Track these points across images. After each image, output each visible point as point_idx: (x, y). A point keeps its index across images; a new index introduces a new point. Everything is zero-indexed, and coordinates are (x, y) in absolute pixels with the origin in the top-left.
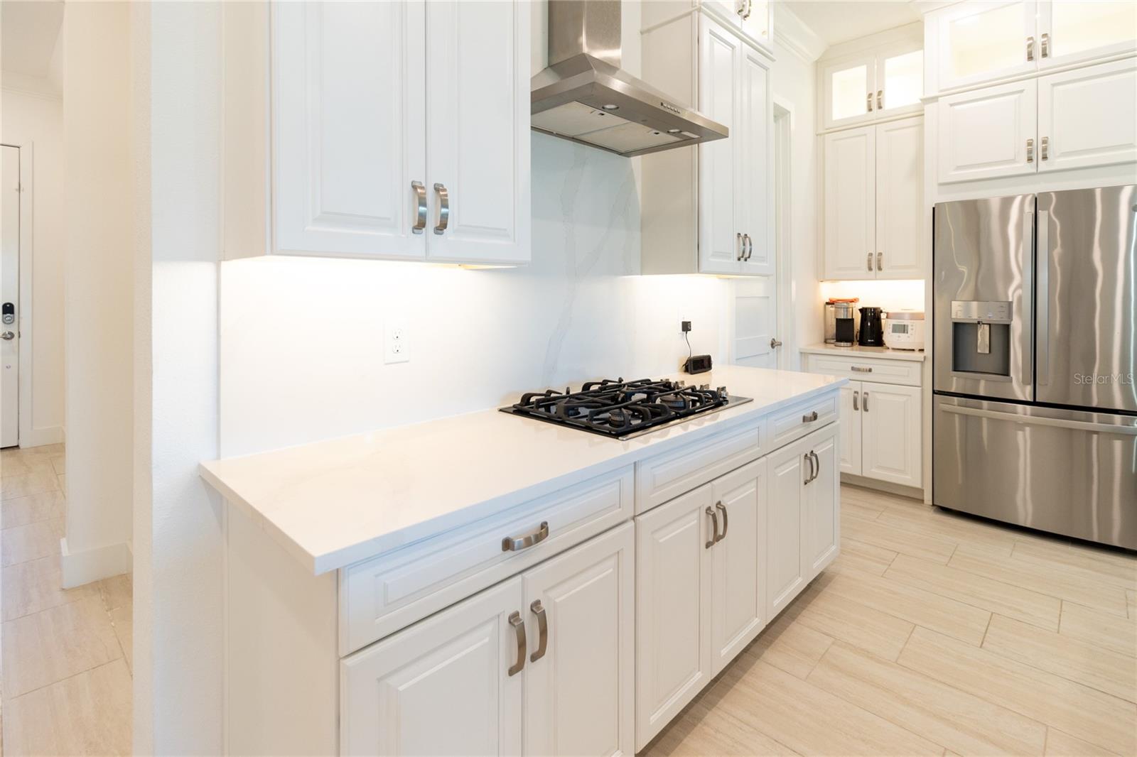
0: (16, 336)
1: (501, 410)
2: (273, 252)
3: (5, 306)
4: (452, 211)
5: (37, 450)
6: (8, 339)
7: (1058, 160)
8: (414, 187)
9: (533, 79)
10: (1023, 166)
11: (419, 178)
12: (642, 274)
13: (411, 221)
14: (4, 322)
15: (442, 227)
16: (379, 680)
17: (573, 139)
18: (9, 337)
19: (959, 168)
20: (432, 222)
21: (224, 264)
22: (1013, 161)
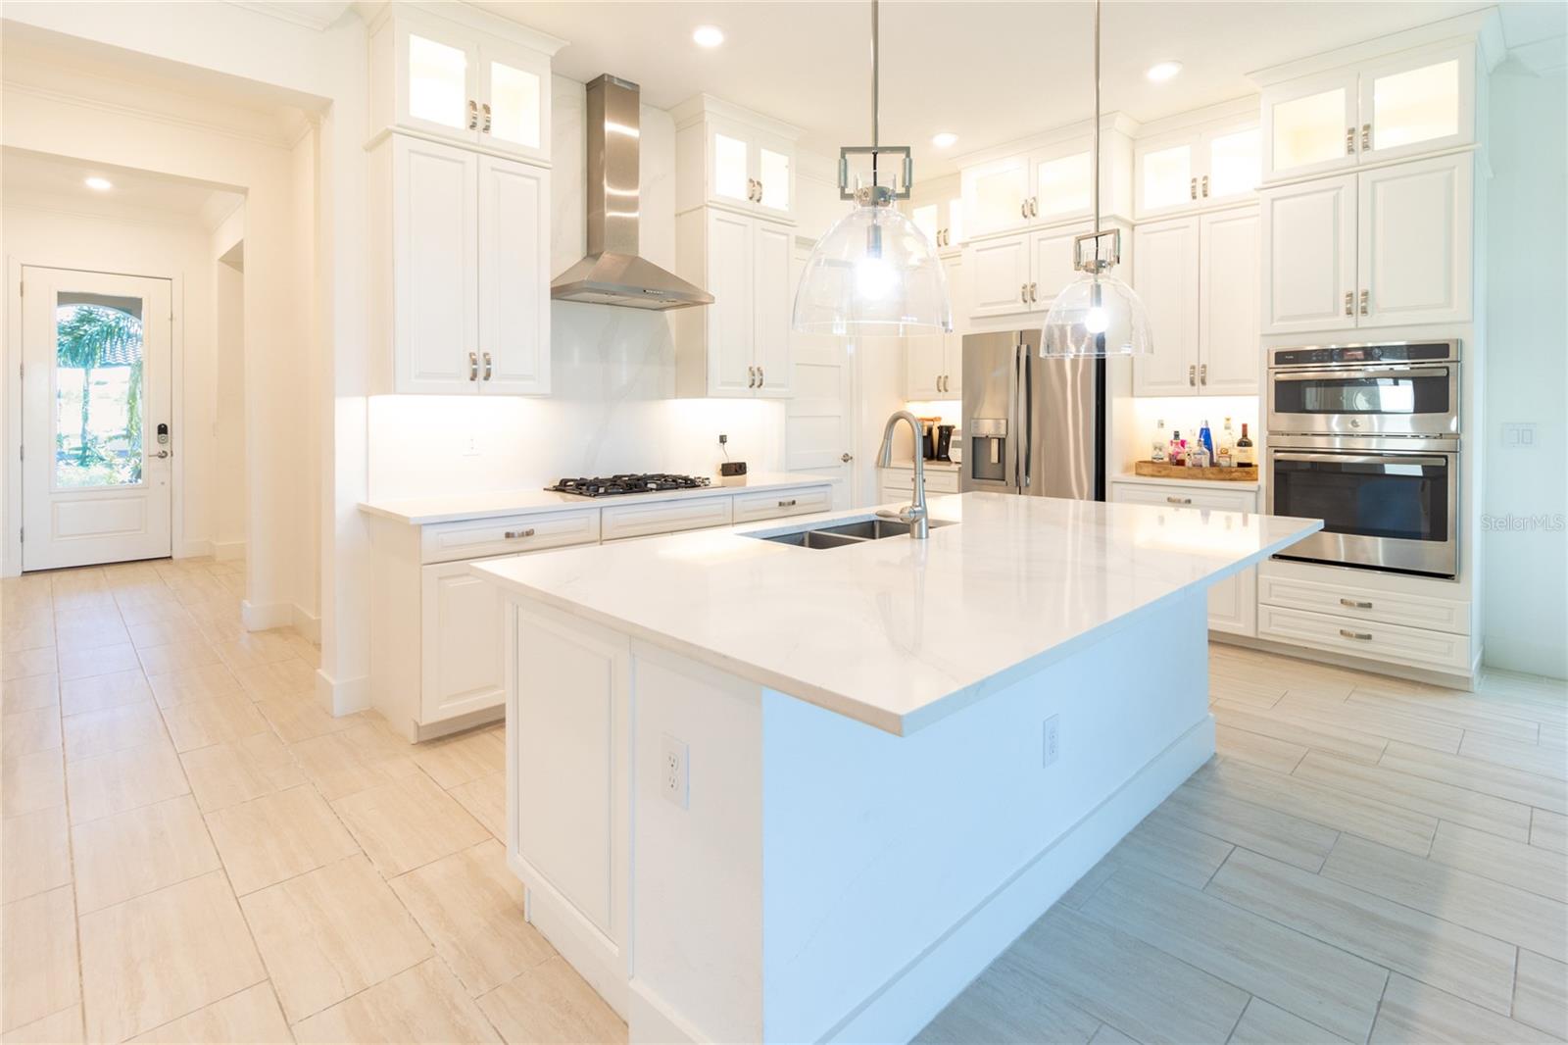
0: (169, 455)
1: (545, 489)
2: (395, 393)
3: (160, 426)
4: (493, 367)
5: (189, 560)
6: (163, 457)
7: (1044, 302)
8: (471, 355)
9: (552, 282)
10: (1021, 307)
11: (475, 351)
12: (676, 398)
13: (469, 375)
14: (159, 442)
15: (487, 377)
16: (440, 578)
17: (608, 304)
18: (163, 455)
19: (984, 305)
20: (481, 374)
21: (371, 399)
22: (1015, 301)
